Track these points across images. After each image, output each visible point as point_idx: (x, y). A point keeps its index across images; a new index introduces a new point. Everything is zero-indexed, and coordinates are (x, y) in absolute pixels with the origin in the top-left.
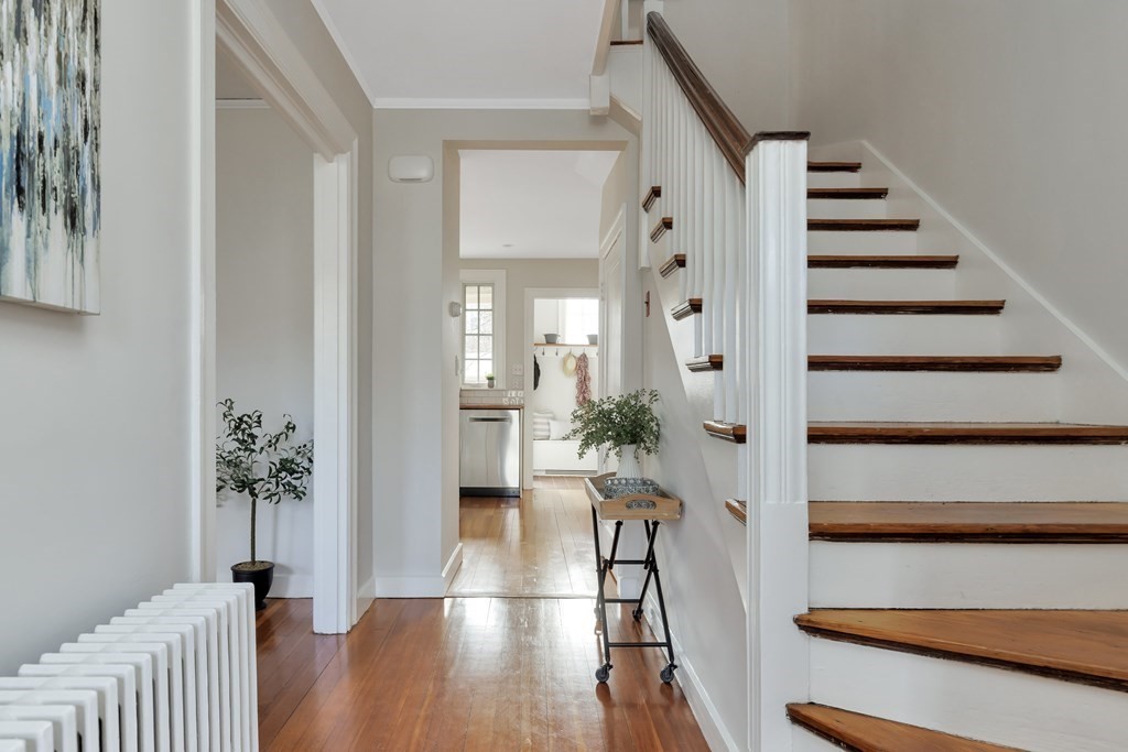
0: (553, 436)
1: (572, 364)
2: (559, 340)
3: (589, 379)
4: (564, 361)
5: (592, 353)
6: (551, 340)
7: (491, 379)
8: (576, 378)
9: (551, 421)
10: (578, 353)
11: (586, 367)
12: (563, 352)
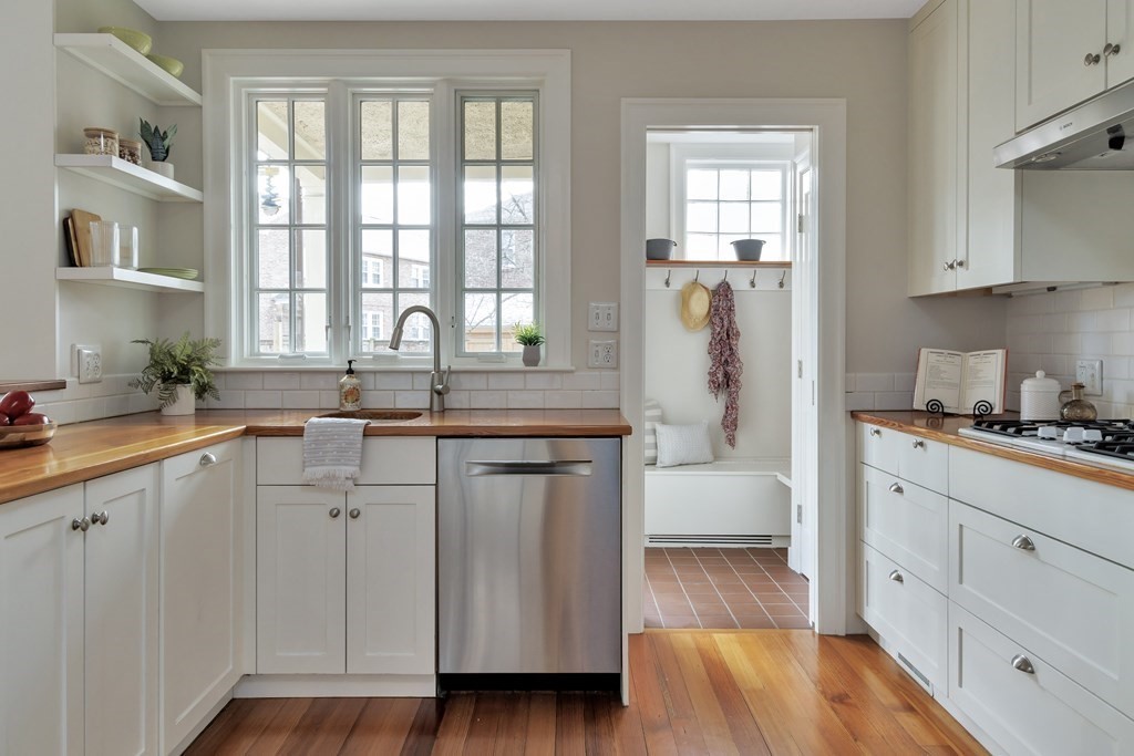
0: (665, 457)
1: (700, 304)
2: (673, 255)
3: (738, 334)
4: (684, 299)
5: (739, 280)
6: (657, 252)
7: (530, 341)
8: (708, 331)
9: (659, 427)
10: (712, 279)
11: (730, 309)
12: (681, 278)
